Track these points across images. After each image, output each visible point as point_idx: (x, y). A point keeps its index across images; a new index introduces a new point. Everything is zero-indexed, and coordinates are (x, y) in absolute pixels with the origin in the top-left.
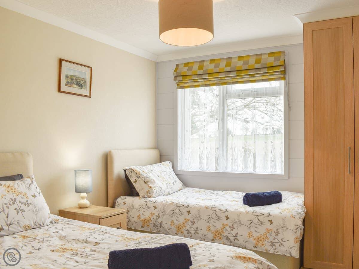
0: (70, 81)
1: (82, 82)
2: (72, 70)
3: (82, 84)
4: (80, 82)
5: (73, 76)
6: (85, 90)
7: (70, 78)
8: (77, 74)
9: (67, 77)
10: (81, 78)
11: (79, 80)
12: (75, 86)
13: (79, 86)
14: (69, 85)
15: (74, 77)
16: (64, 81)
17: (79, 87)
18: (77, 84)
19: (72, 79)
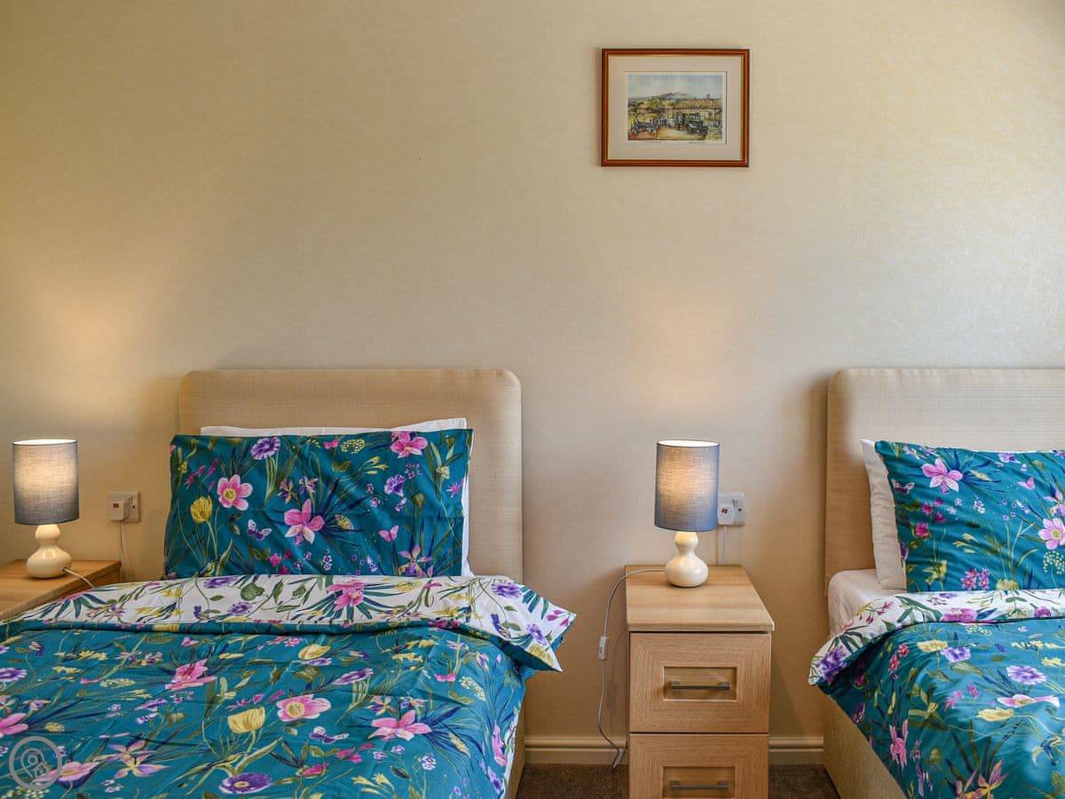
0: (647, 119)
1: (704, 114)
2: (656, 77)
3: (702, 122)
4: (697, 115)
5: (662, 98)
6: (719, 142)
7: (648, 109)
8: (679, 88)
9: (634, 107)
10: (696, 100)
11: (691, 108)
12: (674, 133)
13: (692, 132)
14: (646, 135)
15: (666, 103)
16: (620, 121)
17: (689, 136)
18: (682, 125)
19: (660, 111)
